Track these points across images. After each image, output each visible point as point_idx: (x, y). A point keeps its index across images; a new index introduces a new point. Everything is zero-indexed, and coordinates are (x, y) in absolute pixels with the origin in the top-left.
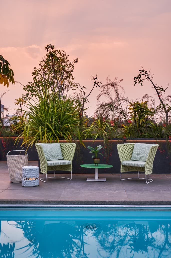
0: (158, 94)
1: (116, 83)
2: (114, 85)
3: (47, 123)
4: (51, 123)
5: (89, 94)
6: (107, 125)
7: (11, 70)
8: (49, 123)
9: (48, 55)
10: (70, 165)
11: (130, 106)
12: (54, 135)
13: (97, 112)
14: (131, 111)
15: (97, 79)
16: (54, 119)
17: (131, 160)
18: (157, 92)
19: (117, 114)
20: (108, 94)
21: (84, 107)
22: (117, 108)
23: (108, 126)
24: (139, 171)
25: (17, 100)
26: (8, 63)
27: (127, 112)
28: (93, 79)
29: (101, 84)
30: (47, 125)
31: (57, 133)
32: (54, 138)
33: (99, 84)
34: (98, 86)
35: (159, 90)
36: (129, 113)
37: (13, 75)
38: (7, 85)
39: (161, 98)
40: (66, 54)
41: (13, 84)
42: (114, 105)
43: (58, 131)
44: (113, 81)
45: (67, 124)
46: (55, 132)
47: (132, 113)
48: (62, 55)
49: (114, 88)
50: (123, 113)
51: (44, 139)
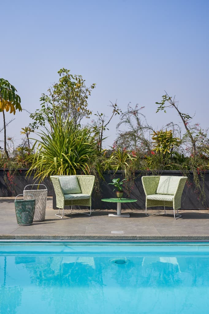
0: (184, 122)
1: (137, 111)
2: (135, 113)
3: (63, 154)
4: (67, 153)
5: (109, 122)
6: (128, 156)
7: (18, 96)
8: (65, 154)
9: (61, 80)
10: (89, 200)
11: (153, 135)
12: (71, 166)
13: (117, 142)
14: (155, 141)
15: (117, 106)
16: (70, 150)
17: (156, 194)
18: (183, 120)
19: (139, 143)
20: (129, 122)
21: (102, 137)
22: (139, 138)
23: (130, 157)
24: (166, 206)
25: (23, 129)
26: (14, 89)
27: (151, 142)
28: (112, 105)
29: (121, 111)
30: (63, 155)
31: (74, 164)
32: (71, 170)
33: (119, 111)
34: (117, 114)
35: (185, 118)
36: (152, 142)
37: (20, 101)
38: (13, 112)
39: (187, 127)
40: (82, 80)
41: (20, 111)
42: (136, 134)
43: (75, 163)
44: (134, 108)
45: (85, 155)
46: (72, 163)
47: (156, 143)
48: (78, 80)
49: (135, 116)
50: (146, 143)
51: (60, 171)
